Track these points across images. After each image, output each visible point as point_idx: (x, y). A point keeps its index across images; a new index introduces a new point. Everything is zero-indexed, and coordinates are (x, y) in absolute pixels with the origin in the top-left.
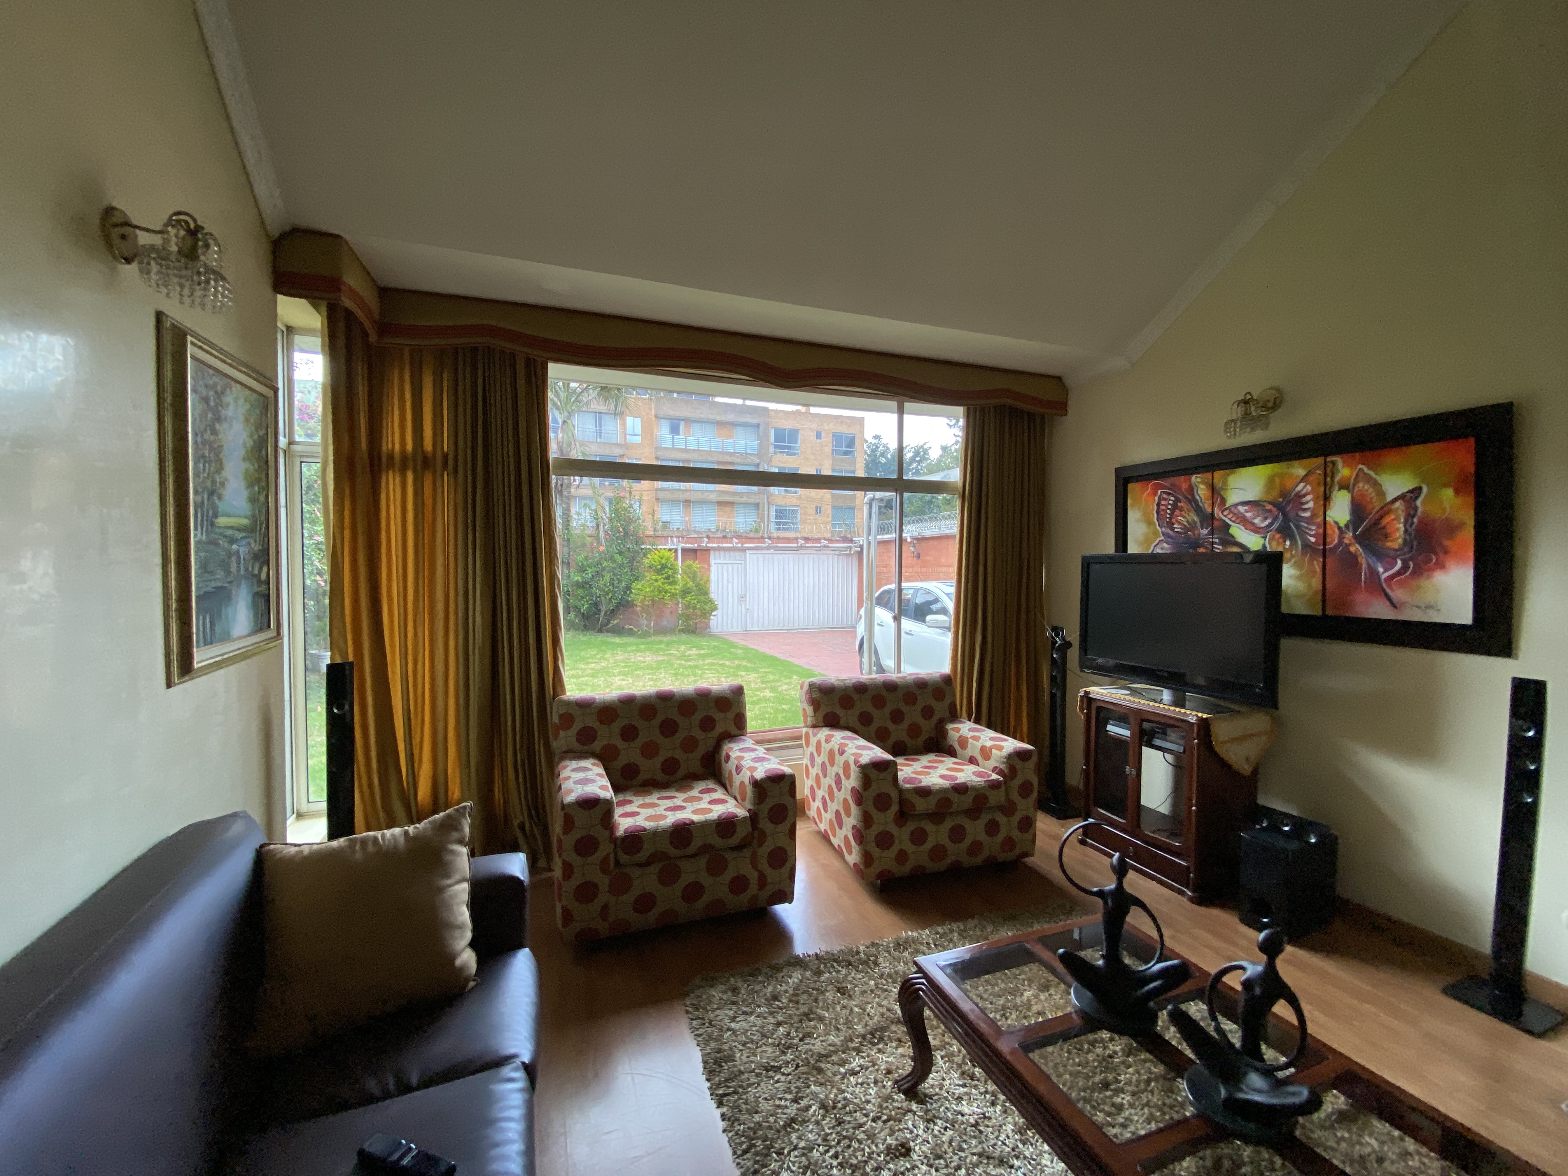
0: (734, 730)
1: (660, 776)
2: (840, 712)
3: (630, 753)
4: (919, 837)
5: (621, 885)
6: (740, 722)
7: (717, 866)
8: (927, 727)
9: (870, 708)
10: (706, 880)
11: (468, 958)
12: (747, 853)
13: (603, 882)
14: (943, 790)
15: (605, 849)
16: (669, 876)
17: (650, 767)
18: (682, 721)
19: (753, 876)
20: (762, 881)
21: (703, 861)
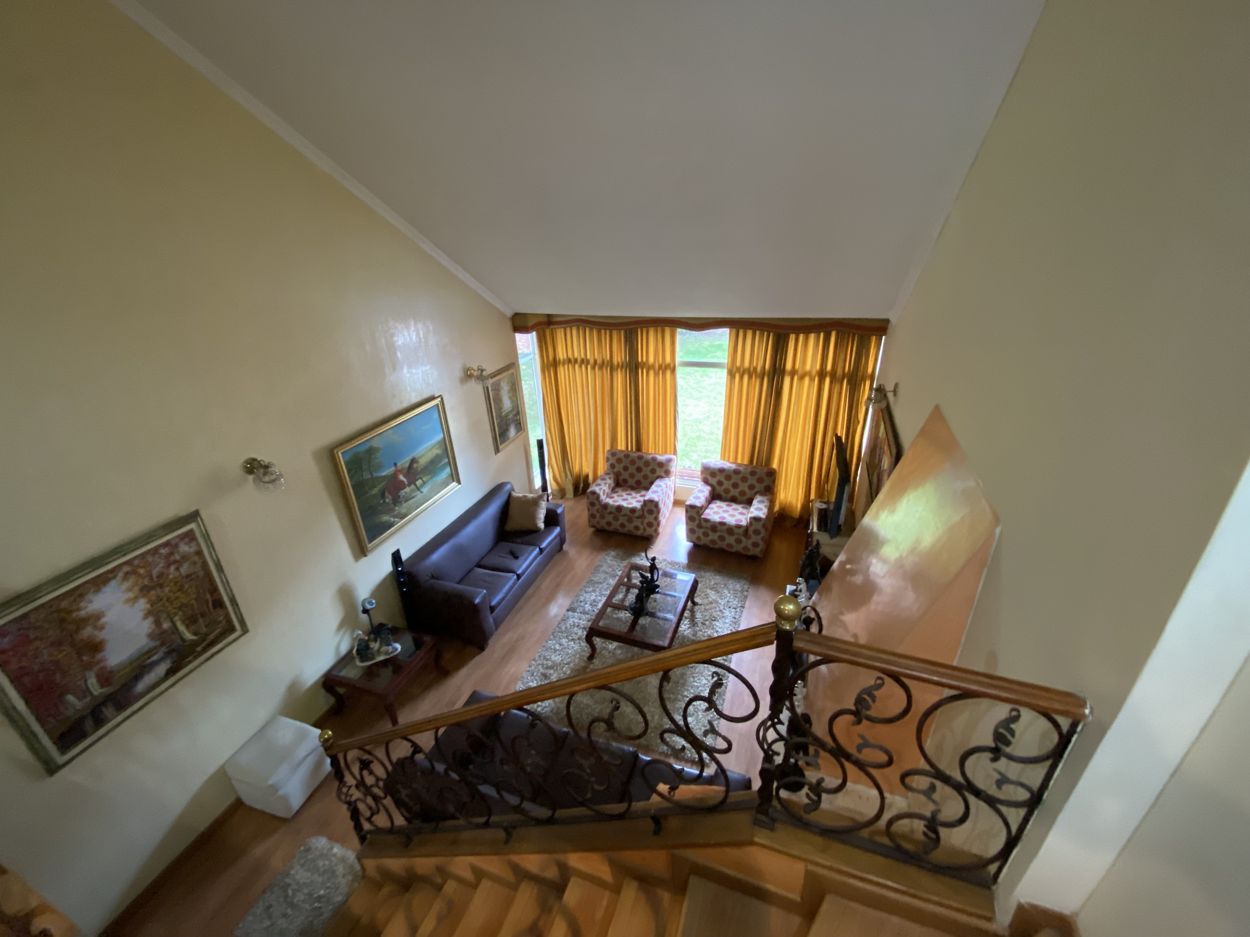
0: (663, 474)
1: (635, 485)
2: (709, 478)
3: (625, 475)
4: (706, 534)
5: (602, 517)
6: (667, 473)
7: (630, 520)
8: (749, 493)
9: (723, 479)
10: (626, 523)
11: (542, 525)
12: (640, 520)
13: (598, 515)
14: (715, 522)
15: (597, 507)
16: (616, 519)
17: (632, 482)
18: (644, 469)
19: (642, 527)
20: (645, 530)
21: (626, 518)
